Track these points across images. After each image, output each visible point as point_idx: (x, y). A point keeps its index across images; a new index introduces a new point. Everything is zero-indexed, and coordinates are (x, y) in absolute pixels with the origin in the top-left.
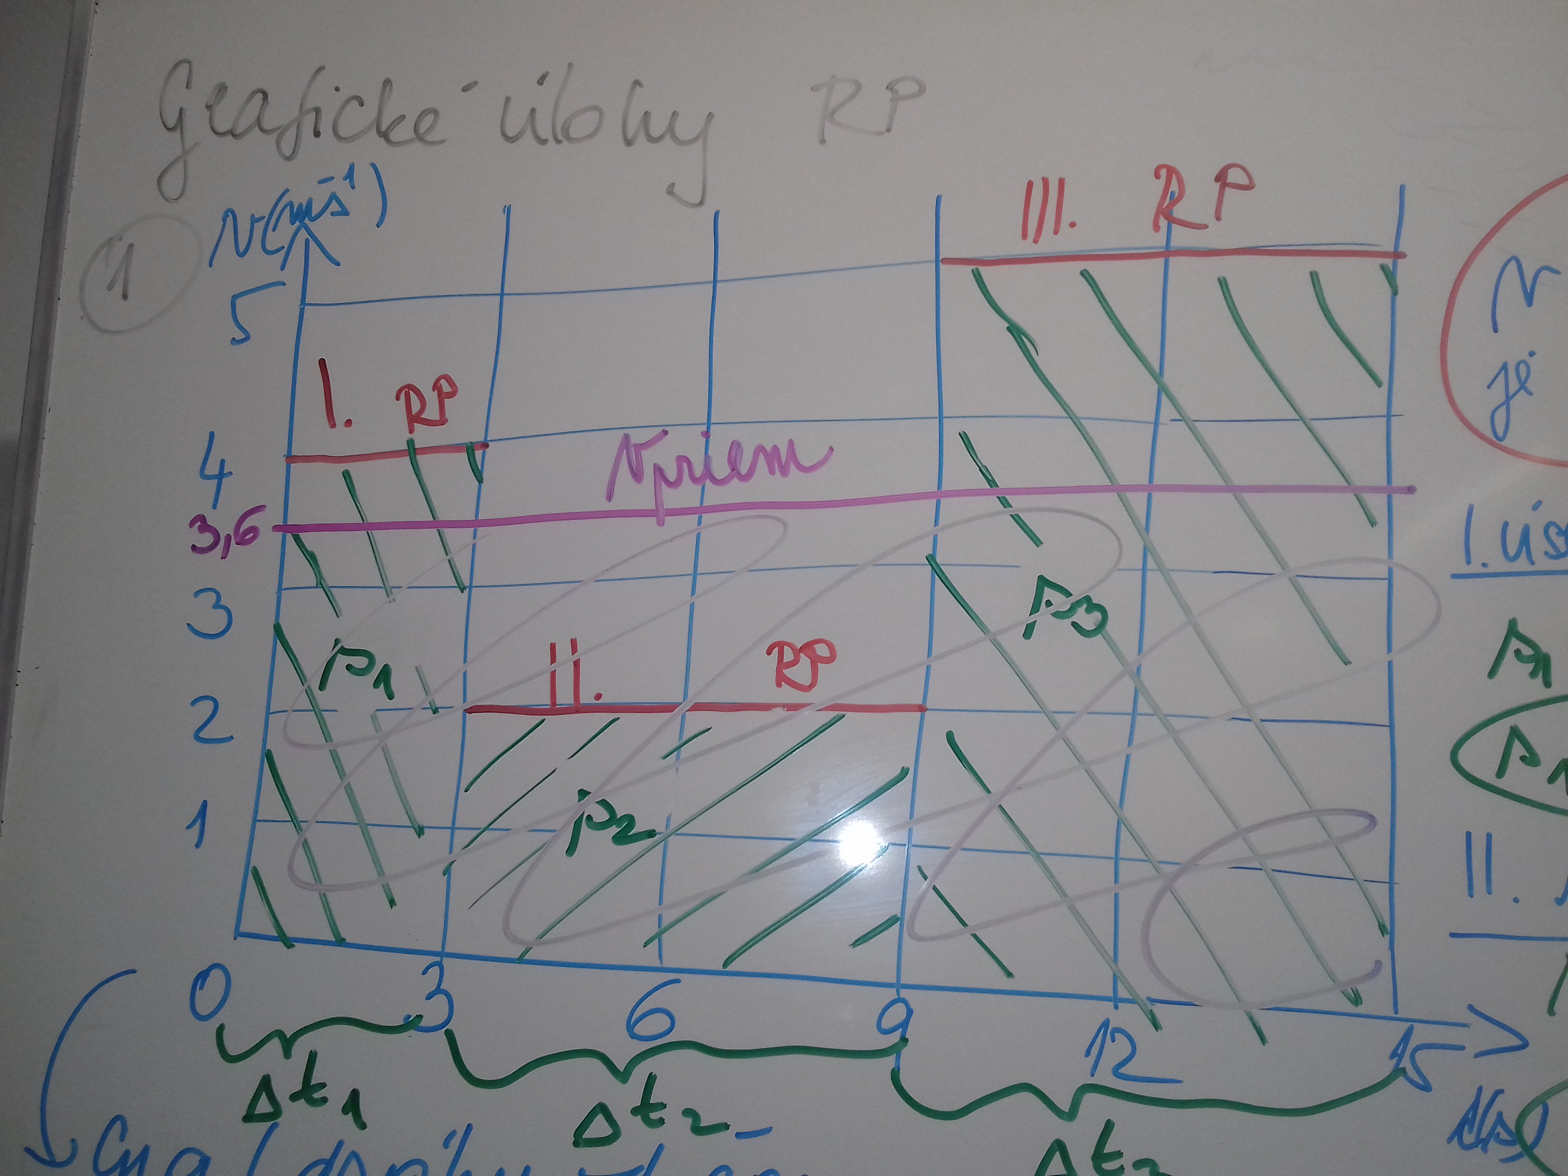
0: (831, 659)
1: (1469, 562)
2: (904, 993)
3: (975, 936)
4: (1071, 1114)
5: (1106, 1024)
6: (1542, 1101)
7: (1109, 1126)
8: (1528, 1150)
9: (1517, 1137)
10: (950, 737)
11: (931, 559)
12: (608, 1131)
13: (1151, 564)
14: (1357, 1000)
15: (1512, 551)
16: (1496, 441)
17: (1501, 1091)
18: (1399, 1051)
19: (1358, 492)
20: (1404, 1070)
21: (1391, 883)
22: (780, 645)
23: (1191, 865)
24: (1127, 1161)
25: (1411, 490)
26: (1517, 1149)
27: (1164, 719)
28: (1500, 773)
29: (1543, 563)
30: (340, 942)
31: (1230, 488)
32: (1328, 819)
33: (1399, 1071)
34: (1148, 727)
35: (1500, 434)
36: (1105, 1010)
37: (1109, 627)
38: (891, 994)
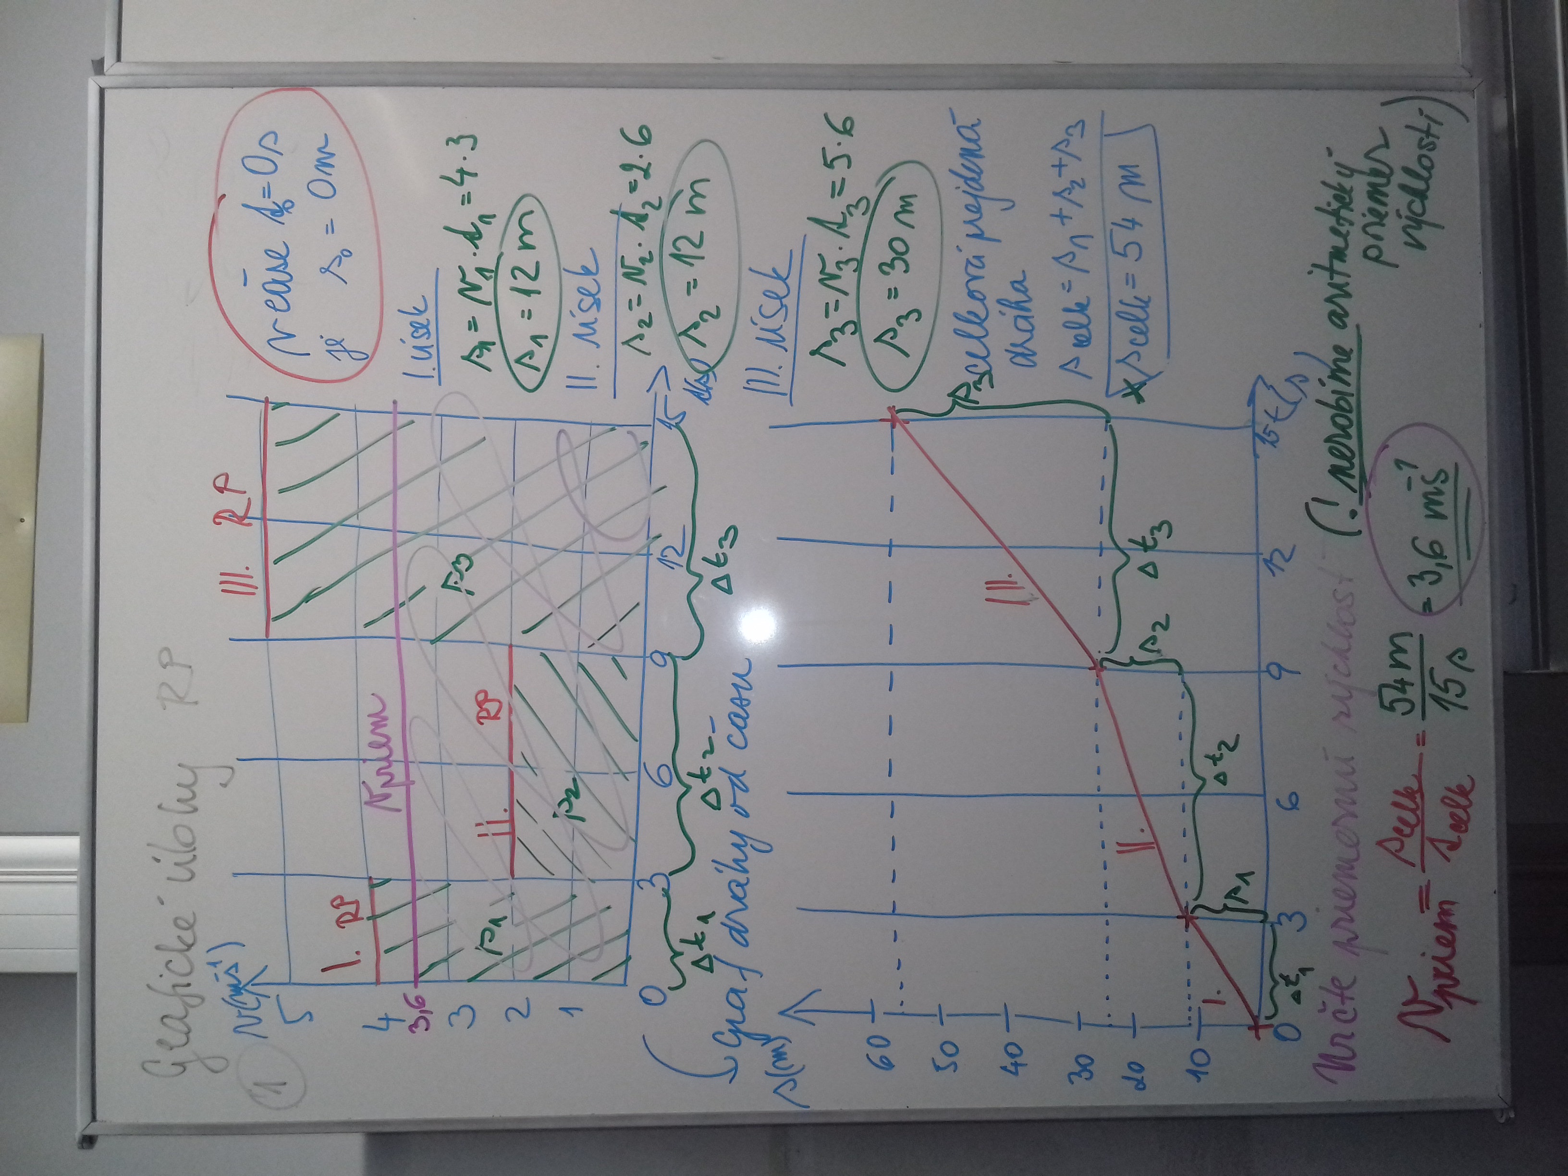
0: (486, 693)
1: (433, 377)
2: (648, 654)
3: (621, 620)
4: (700, 576)
5: (658, 559)
6: (689, 361)
7: (704, 559)
8: (711, 369)
9: (706, 373)
10: (525, 632)
11: (433, 642)
12: (713, 794)
13: (435, 532)
14: (645, 443)
15: (427, 355)
16: (368, 358)
17: (685, 379)
18: (668, 425)
19: (396, 428)
20: (676, 423)
21: (591, 424)
22: (479, 718)
23: (584, 516)
24: (720, 551)
25: (395, 402)
26: (710, 373)
27: (514, 527)
28: (537, 369)
29: (432, 341)
30: (628, 932)
31: (395, 491)
32: (562, 452)
33: (677, 426)
34: (518, 535)
35: (366, 356)
36: (653, 560)
37: (467, 553)
38: (648, 660)
